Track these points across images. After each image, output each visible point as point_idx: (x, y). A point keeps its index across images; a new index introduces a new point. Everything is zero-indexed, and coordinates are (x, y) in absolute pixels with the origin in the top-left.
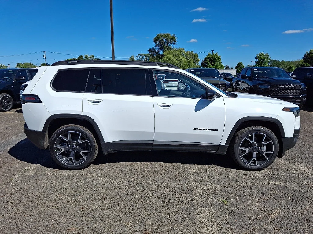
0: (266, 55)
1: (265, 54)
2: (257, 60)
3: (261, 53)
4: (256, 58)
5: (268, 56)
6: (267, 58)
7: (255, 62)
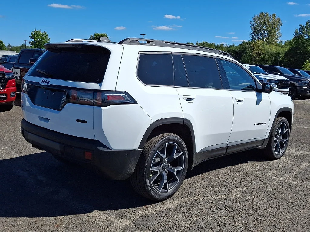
0: (45, 34)
1: (42, 32)
2: (33, 40)
3: (37, 30)
4: (30, 37)
5: (47, 36)
6: (46, 38)
7: (30, 42)
